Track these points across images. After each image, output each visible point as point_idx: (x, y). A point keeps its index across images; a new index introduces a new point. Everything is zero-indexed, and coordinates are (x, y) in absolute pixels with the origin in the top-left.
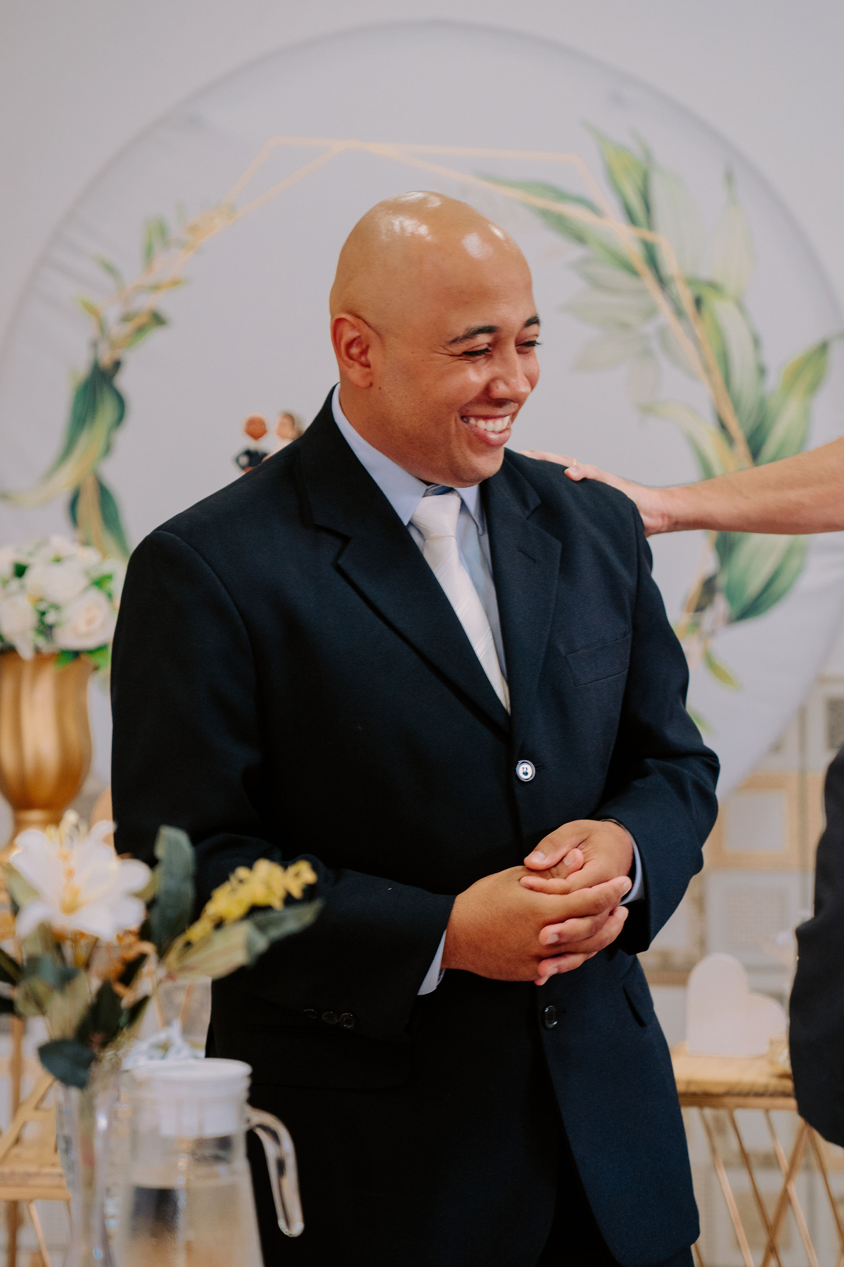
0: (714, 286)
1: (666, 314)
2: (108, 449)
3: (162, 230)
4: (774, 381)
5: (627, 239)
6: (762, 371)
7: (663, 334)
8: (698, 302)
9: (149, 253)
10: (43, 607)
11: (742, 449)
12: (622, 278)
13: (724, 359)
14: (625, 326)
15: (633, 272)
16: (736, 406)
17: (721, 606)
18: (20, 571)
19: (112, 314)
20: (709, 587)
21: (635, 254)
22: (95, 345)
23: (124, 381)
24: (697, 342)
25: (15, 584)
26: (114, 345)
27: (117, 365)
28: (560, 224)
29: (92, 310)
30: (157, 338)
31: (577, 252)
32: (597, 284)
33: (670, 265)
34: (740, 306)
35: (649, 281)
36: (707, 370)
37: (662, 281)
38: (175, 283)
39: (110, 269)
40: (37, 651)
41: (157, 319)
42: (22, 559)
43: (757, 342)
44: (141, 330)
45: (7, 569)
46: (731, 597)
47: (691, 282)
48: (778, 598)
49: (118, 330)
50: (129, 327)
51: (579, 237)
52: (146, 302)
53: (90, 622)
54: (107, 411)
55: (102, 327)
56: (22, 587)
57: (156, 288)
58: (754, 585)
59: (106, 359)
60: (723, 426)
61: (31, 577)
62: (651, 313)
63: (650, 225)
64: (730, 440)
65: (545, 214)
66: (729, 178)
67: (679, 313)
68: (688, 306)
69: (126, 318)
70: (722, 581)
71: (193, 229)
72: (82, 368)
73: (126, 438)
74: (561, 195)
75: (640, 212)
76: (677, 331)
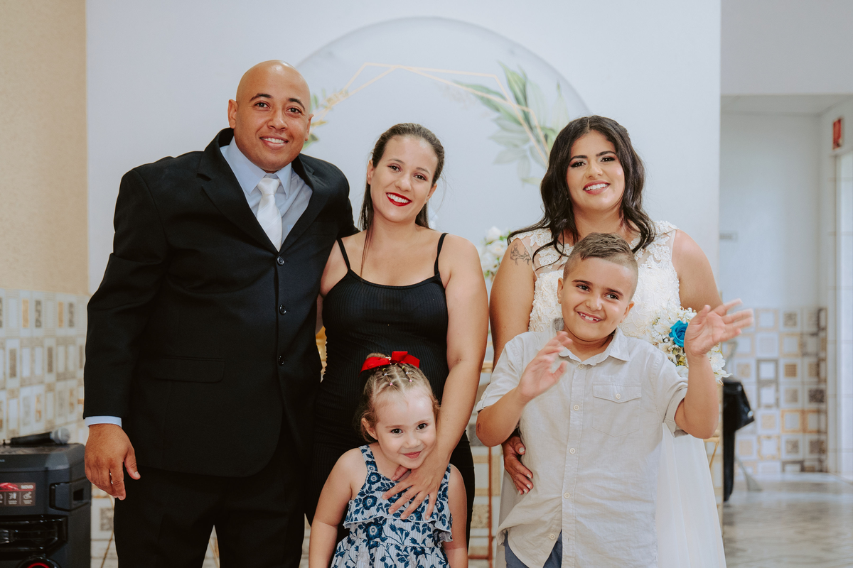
0: (553, 131)
1: (533, 141)
3: (316, 100)
5: (516, 110)
7: (531, 149)
8: (546, 137)
12: (514, 126)
14: (516, 146)
15: (520, 124)
21: (520, 117)
28: (488, 103)
30: (313, 146)
31: (496, 115)
32: (504, 128)
33: (534, 122)
35: (526, 127)
37: (531, 128)
38: (322, 123)
41: (313, 138)
47: (543, 129)
51: (496, 109)
62: (527, 141)
63: (526, 105)
65: (482, 98)
66: (559, 86)
67: (538, 141)
68: (542, 139)
71: (329, 100)
74: (488, 91)
75: (522, 99)
76: (538, 148)
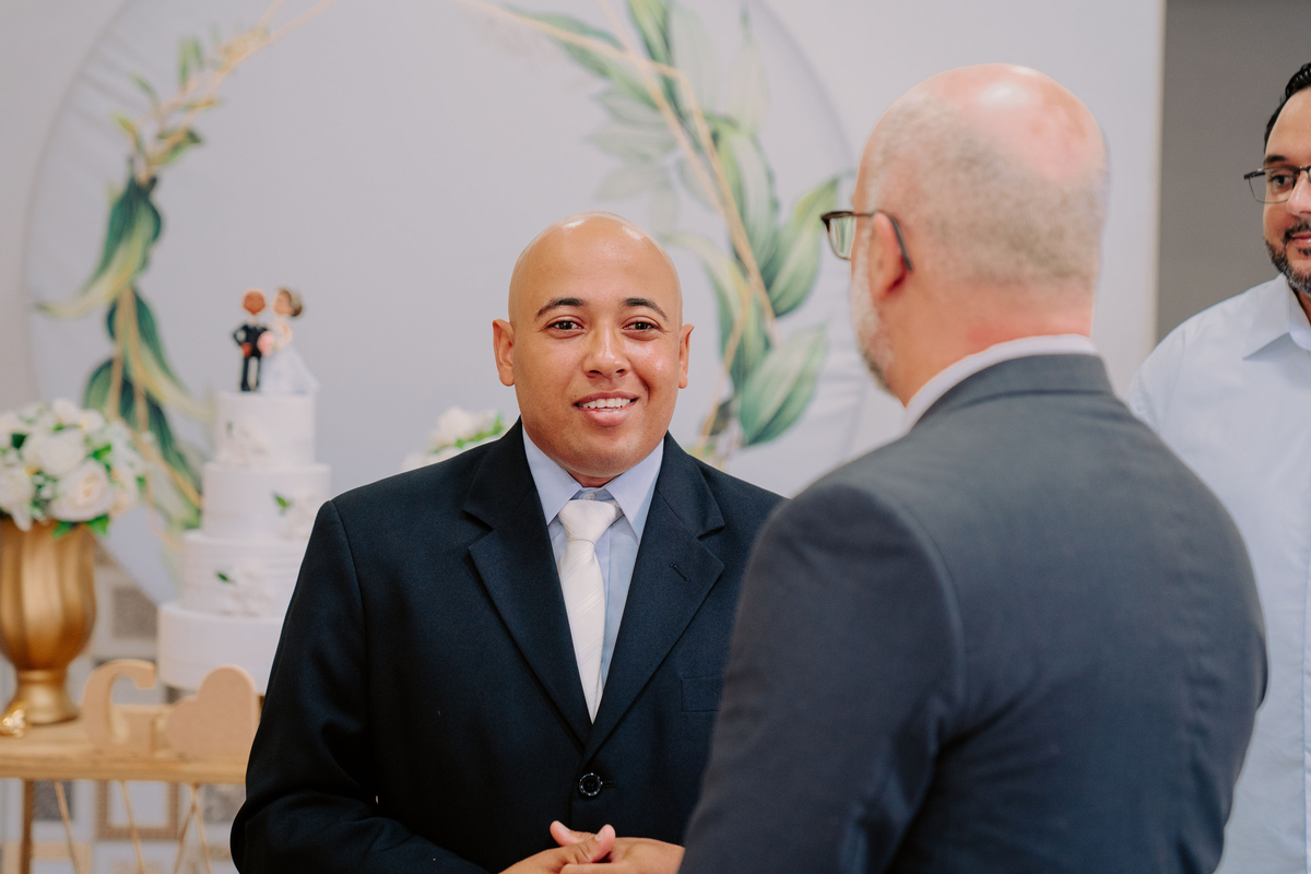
0: (731, 123)
1: (684, 147)
2: (145, 263)
3: (197, 51)
4: (785, 215)
5: (646, 74)
6: (775, 205)
7: (681, 167)
8: (715, 137)
9: (184, 74)
10: (40, 480)
11: (756, 279)
12: (642, 112)
13: (740, 192)
14: (645, 158)
15: (653, 106)
16: (751, 238)
17: (735, 431)
18: (18, 441)
19: (148, 131)
20: (724, 412)
21: (655, 89)
22: (131, 161)
23: (160, 197)
24: (714, 176)
25: (12, 455)
26: (149, 162)
27: (153, 181)
28: (582, 57)
29: (128, 127)
30: (192, 157)
31: (599, 85)
32: (617, 116)
33: (689, 100)
34: (755, 141)
35: (668, 115)
36: (724, 202)
37: (681, 116)
38: (210, 103)
39: (146, 87)
40: (35, 522)
41: (193, 138)
42: (21, 428)
43: (771, 177)
44: (176, 148)
45: (6, 441)
46: (744, 422)
47: (708, 117)
48: (789, 424)
49: (153, 147)
50: (165, 145)
51: (601, 70)
52: (181, 121)
53: (87, 493)
54: (144, 226)
55: (138, 145)
56: (20, 457)
57: (190, 107)
58: (766, 411)
59: (143, 176)
60: (738, 257)
61: (29, 448)
62: (670, 145)
63: (670, 61)
64: (744, 271)
65: (568, 47)
66: (745, 18)
67: (697, 147)
68: (706, 140)
69: (161, 136)
70: (736, 406)
71: (227, 51)
72: (119, 185)
73: (161, 253)
74: (583, 29)
75: (660, 48)
76: (695, 164)
